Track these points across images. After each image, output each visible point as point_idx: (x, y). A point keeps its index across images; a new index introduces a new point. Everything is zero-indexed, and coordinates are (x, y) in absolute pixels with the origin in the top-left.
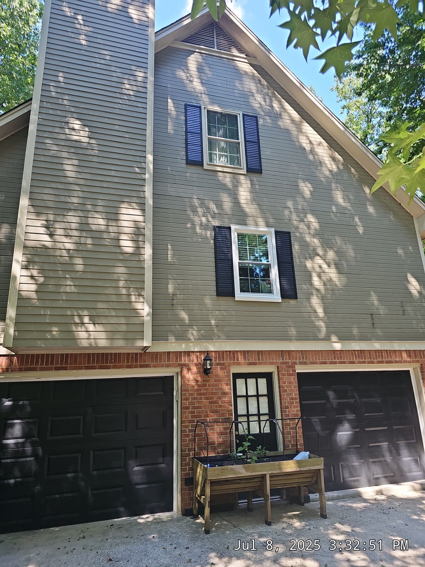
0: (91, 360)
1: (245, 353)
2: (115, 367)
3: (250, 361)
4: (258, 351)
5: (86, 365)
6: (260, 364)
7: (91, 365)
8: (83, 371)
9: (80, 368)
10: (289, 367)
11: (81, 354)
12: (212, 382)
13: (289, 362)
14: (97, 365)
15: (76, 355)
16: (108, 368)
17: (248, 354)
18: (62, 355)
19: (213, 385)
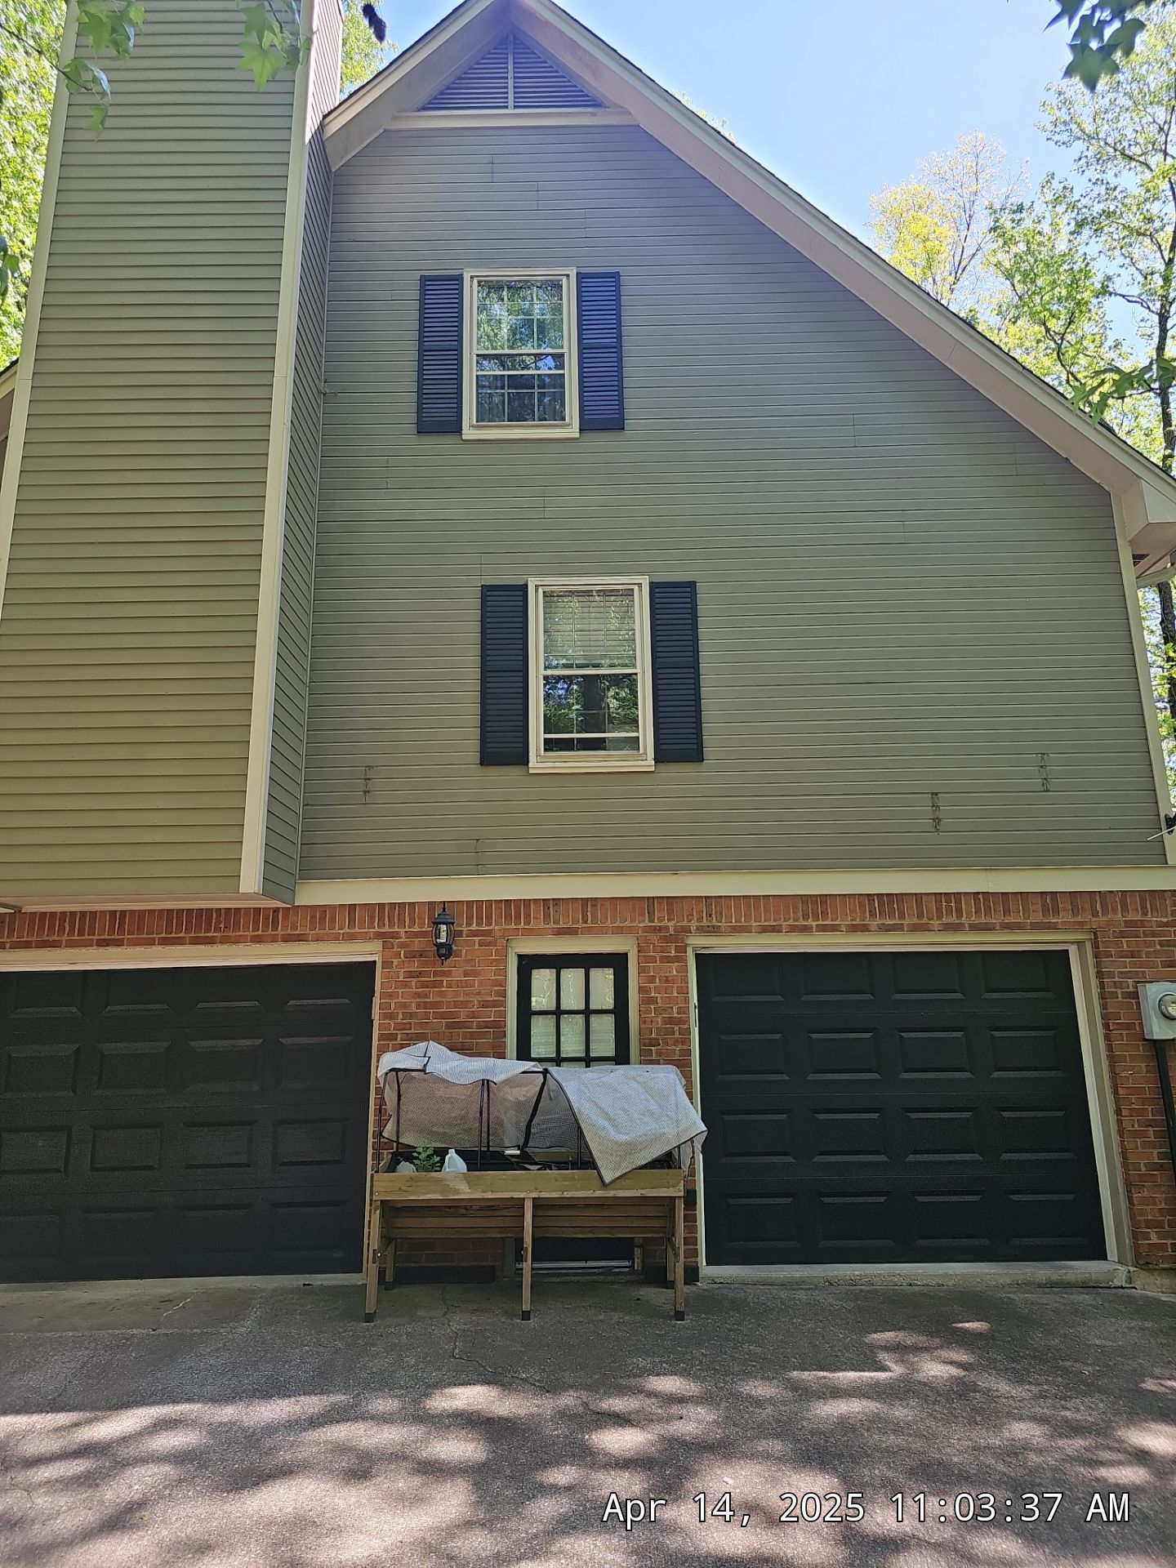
0: (174, 924)
1: (549, 905)
2: (226, 940)
3: (561, 925)
4: (585, 901)
5: (163, 935)
6: (589, 931)
7: (173, 935)
8: (157, 949)
9: (150, 943)
10: (668, 939)
11: (151, 912)
12: (457, 975)
13: (667, 928)
14: (187, 935)
15: (142, 913)
16: (211, 941)
17: (556, 908)
18: (113, 913)
19: (458, 984)
